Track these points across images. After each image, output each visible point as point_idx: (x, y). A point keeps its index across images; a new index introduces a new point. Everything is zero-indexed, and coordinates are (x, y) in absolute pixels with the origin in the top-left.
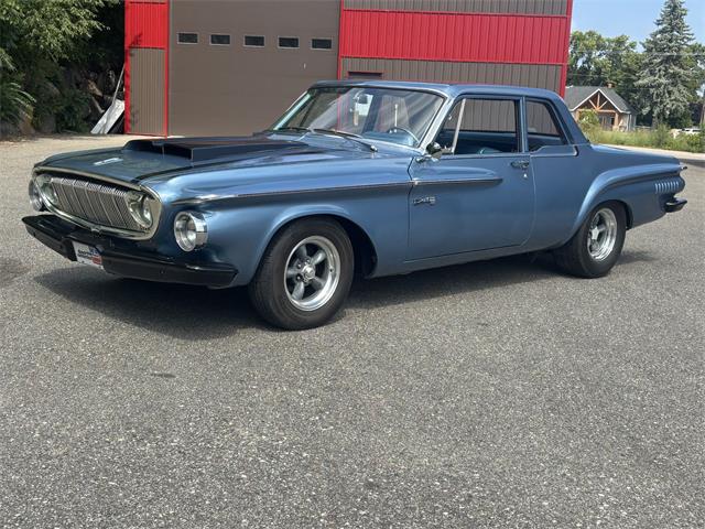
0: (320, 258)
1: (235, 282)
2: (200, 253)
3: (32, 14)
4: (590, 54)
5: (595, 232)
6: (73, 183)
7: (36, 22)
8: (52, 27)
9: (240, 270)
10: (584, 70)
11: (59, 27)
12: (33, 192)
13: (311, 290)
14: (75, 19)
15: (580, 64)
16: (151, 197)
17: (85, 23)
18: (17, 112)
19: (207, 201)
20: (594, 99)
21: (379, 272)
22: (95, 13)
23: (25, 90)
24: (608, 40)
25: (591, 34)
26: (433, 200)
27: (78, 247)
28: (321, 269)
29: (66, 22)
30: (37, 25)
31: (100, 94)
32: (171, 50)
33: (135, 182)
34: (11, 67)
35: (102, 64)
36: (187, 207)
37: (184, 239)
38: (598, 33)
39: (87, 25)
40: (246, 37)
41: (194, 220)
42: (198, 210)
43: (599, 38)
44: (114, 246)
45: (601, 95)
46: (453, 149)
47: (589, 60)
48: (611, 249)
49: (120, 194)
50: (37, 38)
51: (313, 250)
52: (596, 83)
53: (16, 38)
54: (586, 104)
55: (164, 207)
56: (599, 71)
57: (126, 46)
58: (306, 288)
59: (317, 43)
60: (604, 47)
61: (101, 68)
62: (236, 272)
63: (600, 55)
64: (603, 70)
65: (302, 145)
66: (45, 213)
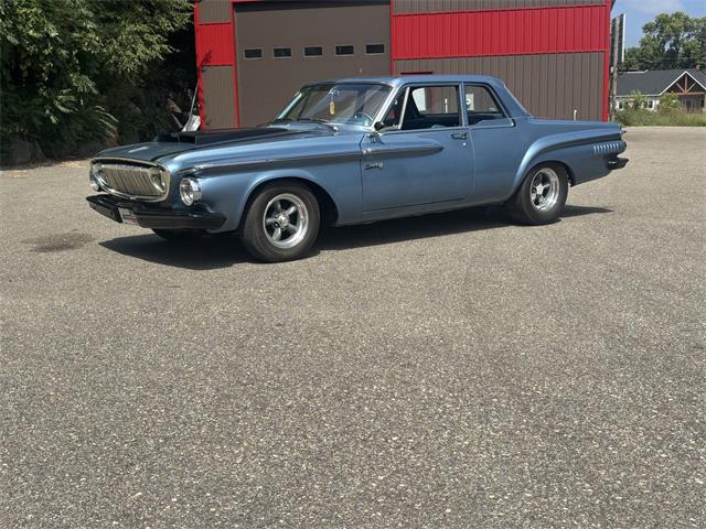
0: (292, 210)
1: (224, 228)
2: (198, 206)
3: (111, 43)
4: (677, 36)
5: (540, 189)
6: (116, 167)
7: (114, 49)
8: (129, 53)
9: (228, 217)
10: (673, 54)
11: (134, 51)
12: (93, 178)
13: (286, 234)
14: (148, 44)
15: (667, 47)
16: (164, 170)
17: (158, 48)
18: (103, 132)
19: (200, 170)
20: (681, 82)
21: (340, 222)
22: (165, 37)
23: (110, 113)
24: (696, 20)
25: (677, 15)
26: (381, 165)
27: (123, 212)
28: (294, 219)
29: (141, 47)
30: (115, 51)
31: (179, 110)
32: (238, 65)
33: (153, 160)
34: (95, 92)
35: (181, 84)
36: (187, 174)
37: (187, 197)
38: (686, 14)
39: (159, 49)
40: (306, 49)
41: (192, 182)
42: (193, 176)
43: (687, 19)
44: (145, 209)
45: (689, 77)
46: (400, 126)
47: (676, 42)
48: (555, 202)
49: (146, 170)
50: (116, 63)
51: (286, 204)
52: (686, 66)
53: (99, 66)
54: (674, 88)
55: (171, 176)
56: (687, 54)
57: (198, 65)
58: (282, 233)
59: (370, 49)
60: (692, 28)
61: (179, 86)
62: (225, 219)
63: (689, 37)
64: (692, 51)
65: (286, 130)
66: (102, 193)
